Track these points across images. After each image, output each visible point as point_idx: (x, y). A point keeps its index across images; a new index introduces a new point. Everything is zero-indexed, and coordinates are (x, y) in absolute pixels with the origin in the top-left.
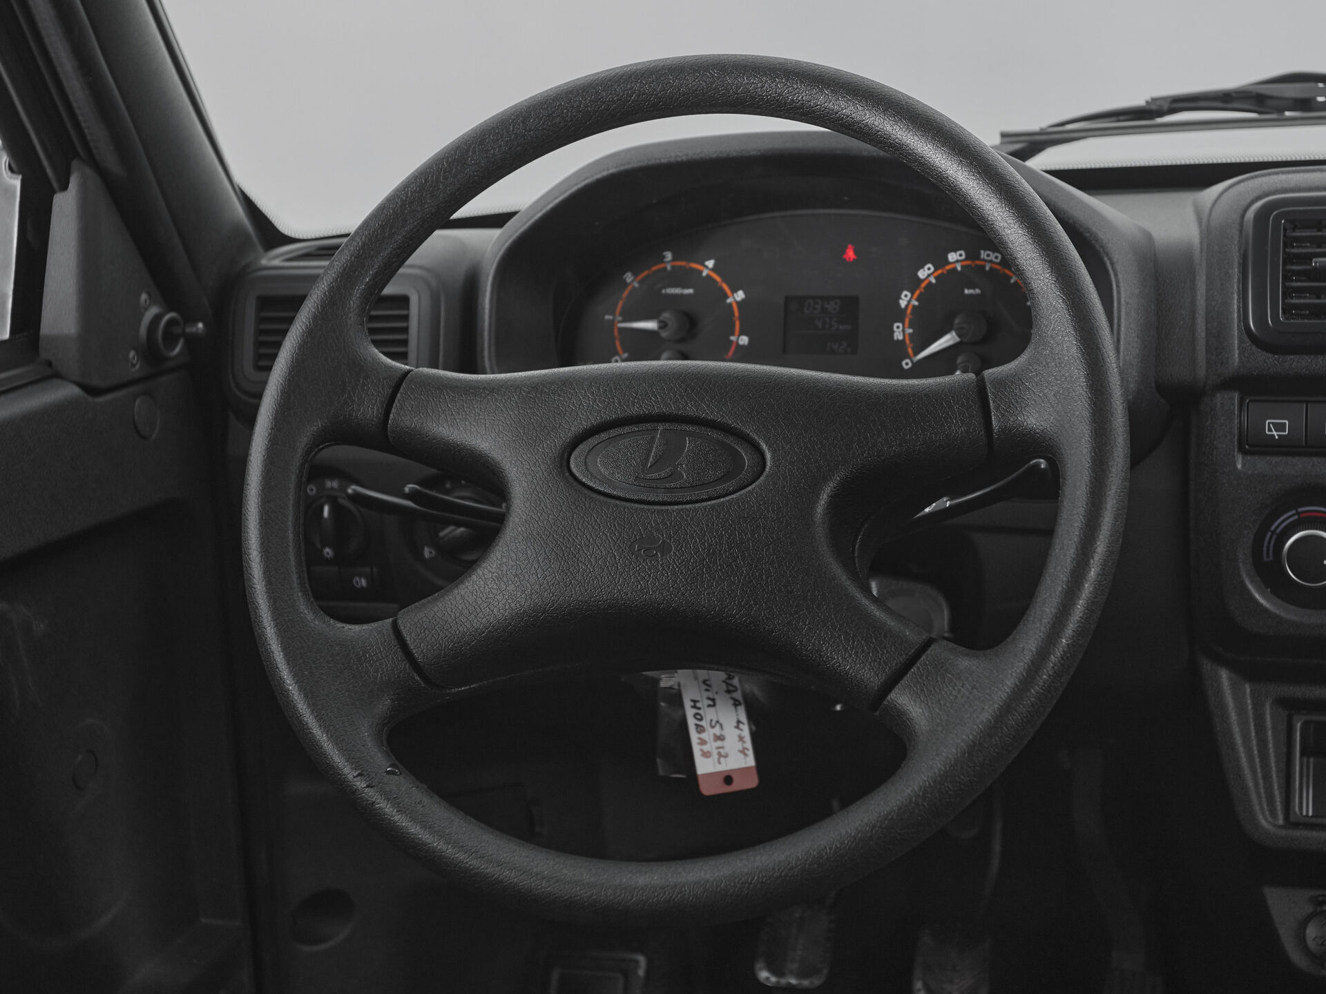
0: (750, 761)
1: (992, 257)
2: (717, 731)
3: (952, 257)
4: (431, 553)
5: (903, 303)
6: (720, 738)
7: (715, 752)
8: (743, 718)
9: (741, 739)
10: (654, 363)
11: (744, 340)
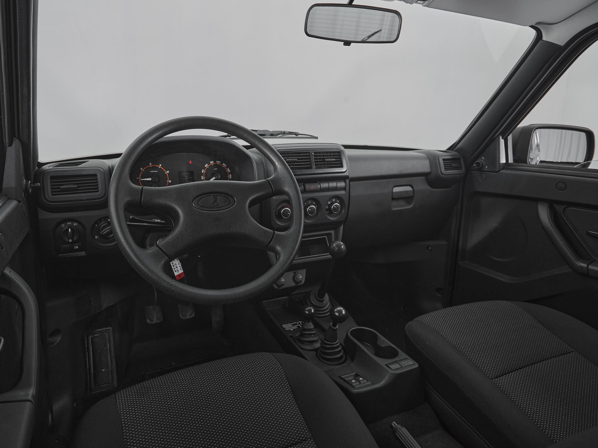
0: (182, 271)
1: (219, 162)
2: (176, 266)
3: (211, 162)
4: (97, 237)
5: (203, 172)
6: (177, 267)
7: (177, 270)
8: (179, 262)
9: (180, 267)
10: (151, 187)
11: (170, 181)
